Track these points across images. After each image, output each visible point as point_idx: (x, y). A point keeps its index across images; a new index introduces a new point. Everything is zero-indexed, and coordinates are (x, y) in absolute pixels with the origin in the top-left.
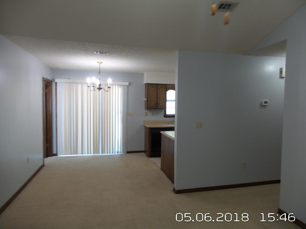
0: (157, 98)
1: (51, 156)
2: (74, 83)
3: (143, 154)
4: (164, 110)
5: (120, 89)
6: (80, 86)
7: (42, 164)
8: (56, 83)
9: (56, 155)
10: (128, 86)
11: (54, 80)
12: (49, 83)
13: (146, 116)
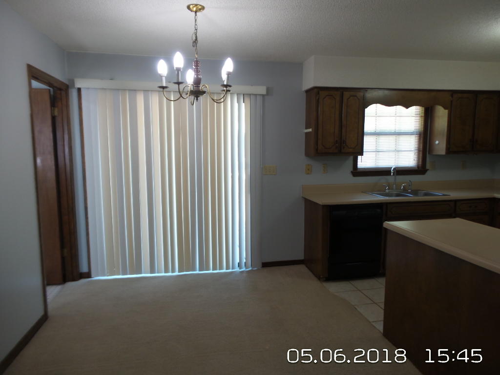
0: (341, 127)
1: (74, 279)
2: (125, 90)
3: (303, 268)
4: (351, 158)
5: (243, 105)
6: (140, 99)
7: (40, 313)
8: (79, 90)
9: (88, 275)
10: (263, 96)
11: (73, 82)
12: (60, 89)
13: (308, 174)
